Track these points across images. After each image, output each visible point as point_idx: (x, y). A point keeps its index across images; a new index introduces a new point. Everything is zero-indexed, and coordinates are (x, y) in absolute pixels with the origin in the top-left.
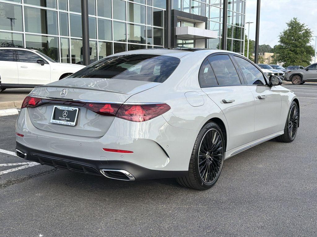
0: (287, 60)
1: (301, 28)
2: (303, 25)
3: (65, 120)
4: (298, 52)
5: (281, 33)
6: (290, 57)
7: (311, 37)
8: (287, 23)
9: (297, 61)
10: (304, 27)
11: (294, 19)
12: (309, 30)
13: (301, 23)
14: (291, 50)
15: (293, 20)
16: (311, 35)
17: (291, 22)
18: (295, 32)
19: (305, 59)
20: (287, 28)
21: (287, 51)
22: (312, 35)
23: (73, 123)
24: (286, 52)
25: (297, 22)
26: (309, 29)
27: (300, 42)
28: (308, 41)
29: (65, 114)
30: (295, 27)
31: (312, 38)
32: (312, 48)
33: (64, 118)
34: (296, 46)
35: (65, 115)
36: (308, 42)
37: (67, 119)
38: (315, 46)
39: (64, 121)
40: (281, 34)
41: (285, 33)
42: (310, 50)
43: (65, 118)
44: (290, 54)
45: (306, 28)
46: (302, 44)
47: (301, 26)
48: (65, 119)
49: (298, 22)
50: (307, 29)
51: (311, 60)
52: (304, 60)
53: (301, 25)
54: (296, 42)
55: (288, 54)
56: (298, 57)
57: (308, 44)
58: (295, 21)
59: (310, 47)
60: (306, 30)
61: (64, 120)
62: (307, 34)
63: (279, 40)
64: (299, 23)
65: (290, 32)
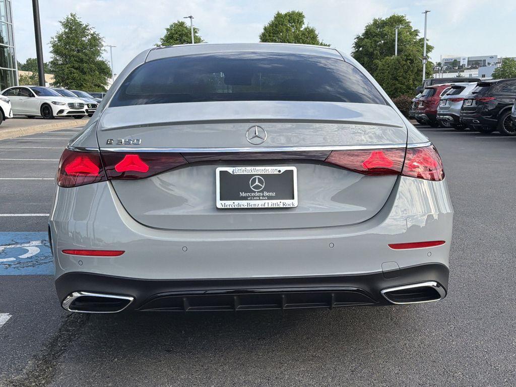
0: (70, 83)
1: (84, 32)
2: (87, 26)
3: (263, 196)
4: (85, 70)
5: (52, 38)
6: (74, 79)
7: (102, 46)
8: (61, 22)
9: (87, 85)
10: (88, 29)
11: (72, 15)
12: (98, 35)
13: (84, 23)
14: (73, 67)
15: (70, 17)
16: (100, 43)
17: (68, 20)
18: (77, 37)
19: (98, 82)
20: (61, 30)
21: (67, 68)
22: (103, 43)
23: (292, 201)
24: (66, 71)
25: (77, 20)
26: (96, 33)
27: (86, 55)
28: (98, 53)
29: (257, 183)
30: (75, 30)
31: (103, 48)
32: (106, 65)
33: (257, 194)
34: (82, 61)
35: (257, 185)
36: (99, 55)
37: (266, 194)
38: (110, 61)
39: (260, 199)
40: (52, 40)
41: (60, 38)
42: (103, 67)
43: (262, 192)
44: (74, 73)
45: (92, 32)
46: (90, 58)
47: (85, 28)
48: (261, 194)
49: (79, 20)
50: (94, 33)
51: (106, 84)
52: (96, 83)
53: (84, 26)
54: (80, 54)
55: (71, 73)
56: (86, 78)
57: (99, 59)
58: (73, 18)
59: (103, 62)
60: (92, 35)
61: (259, 197)
62: (95, 41)
63: (52, 49)
64: (81, 23)
65: (68, 37)
